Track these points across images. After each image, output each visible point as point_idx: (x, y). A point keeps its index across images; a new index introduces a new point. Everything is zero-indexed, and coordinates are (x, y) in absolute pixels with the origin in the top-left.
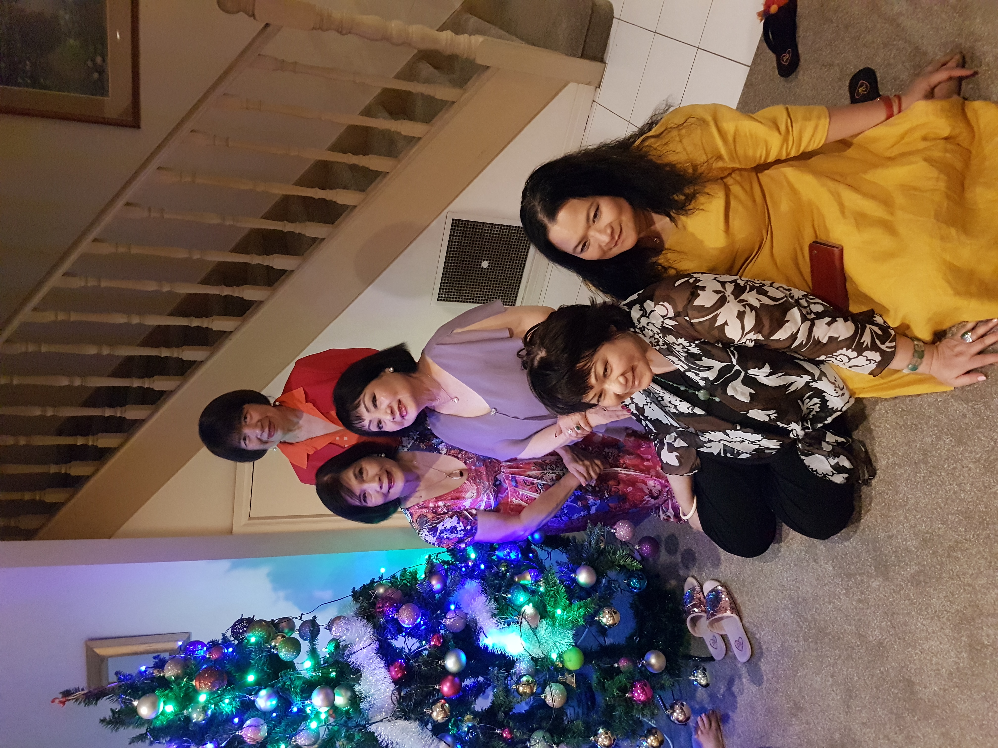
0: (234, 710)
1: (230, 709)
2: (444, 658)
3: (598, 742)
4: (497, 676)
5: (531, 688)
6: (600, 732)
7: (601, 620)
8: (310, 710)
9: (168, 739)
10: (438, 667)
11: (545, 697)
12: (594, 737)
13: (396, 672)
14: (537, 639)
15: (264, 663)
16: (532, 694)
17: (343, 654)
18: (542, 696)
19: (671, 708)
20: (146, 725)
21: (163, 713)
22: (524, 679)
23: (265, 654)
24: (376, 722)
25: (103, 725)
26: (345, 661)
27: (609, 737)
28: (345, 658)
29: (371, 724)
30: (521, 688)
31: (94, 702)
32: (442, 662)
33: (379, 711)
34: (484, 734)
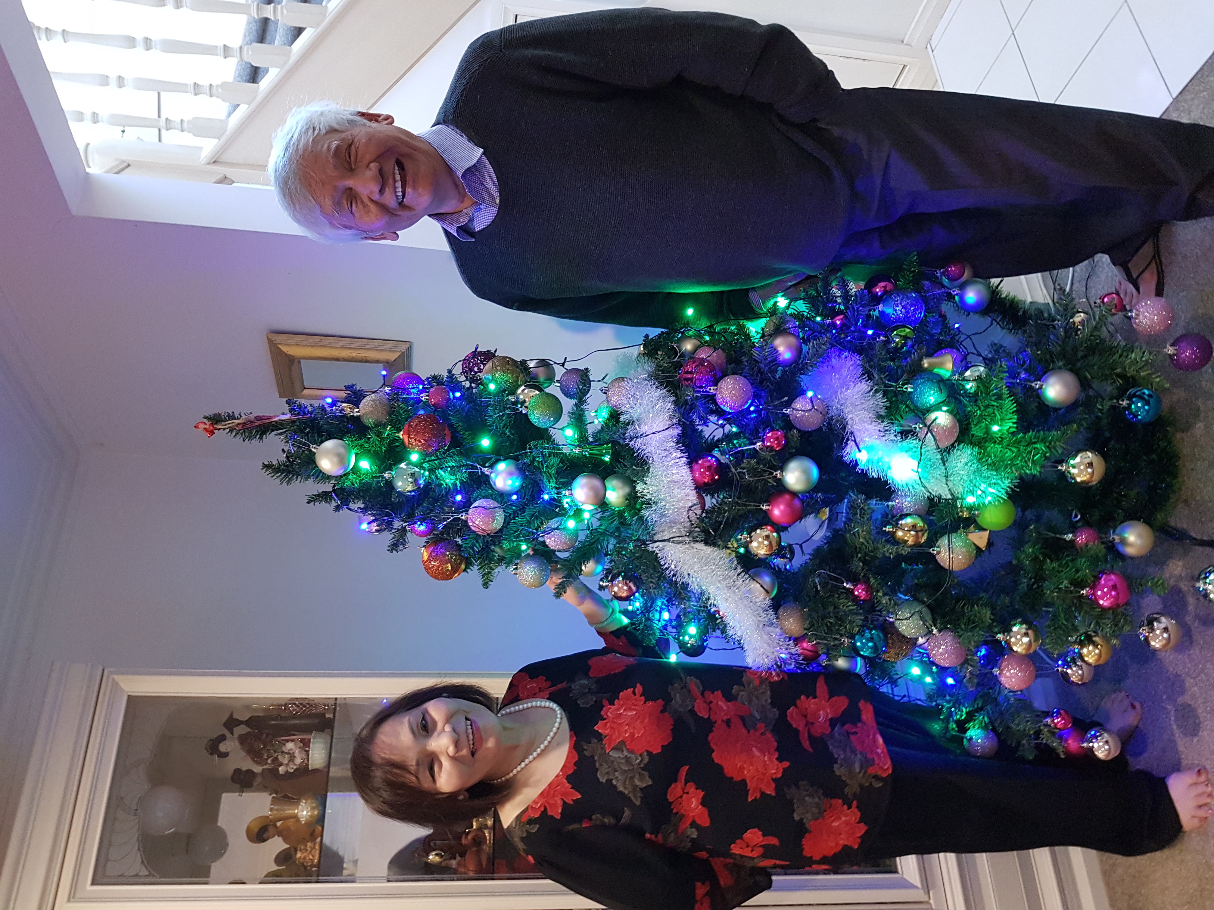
0: (457, 482)
1: (452, 481)
2: (782, 468)
3: (1008, 643)
4: (862, 508)
5: (917, 536)
6: (1015, 629)
7: (1069, 472)
8: (567, 503)
9: (362, 506)
10: (769, 480)
11: (939, 553)
12: (1004, 634)
13: (701, 474)
14: (944, 471)
15: (505, 425)
16: (917, 545)
17: (624, 434)
18: (933, 550)
19: (1148, 625)
20: (333, 481)
21: (355, 470)
22: (909, 520)
23: (508, 412)
24: (664, 541)
25: (268, 472)
26: (628, 444)
27: (1030, 641)
28: (627, 441)
29: (656, 542)
30: (900, 534)
31: (258, 436)
32: (778, 474)
33: (669, 525)
34: (824, 585)
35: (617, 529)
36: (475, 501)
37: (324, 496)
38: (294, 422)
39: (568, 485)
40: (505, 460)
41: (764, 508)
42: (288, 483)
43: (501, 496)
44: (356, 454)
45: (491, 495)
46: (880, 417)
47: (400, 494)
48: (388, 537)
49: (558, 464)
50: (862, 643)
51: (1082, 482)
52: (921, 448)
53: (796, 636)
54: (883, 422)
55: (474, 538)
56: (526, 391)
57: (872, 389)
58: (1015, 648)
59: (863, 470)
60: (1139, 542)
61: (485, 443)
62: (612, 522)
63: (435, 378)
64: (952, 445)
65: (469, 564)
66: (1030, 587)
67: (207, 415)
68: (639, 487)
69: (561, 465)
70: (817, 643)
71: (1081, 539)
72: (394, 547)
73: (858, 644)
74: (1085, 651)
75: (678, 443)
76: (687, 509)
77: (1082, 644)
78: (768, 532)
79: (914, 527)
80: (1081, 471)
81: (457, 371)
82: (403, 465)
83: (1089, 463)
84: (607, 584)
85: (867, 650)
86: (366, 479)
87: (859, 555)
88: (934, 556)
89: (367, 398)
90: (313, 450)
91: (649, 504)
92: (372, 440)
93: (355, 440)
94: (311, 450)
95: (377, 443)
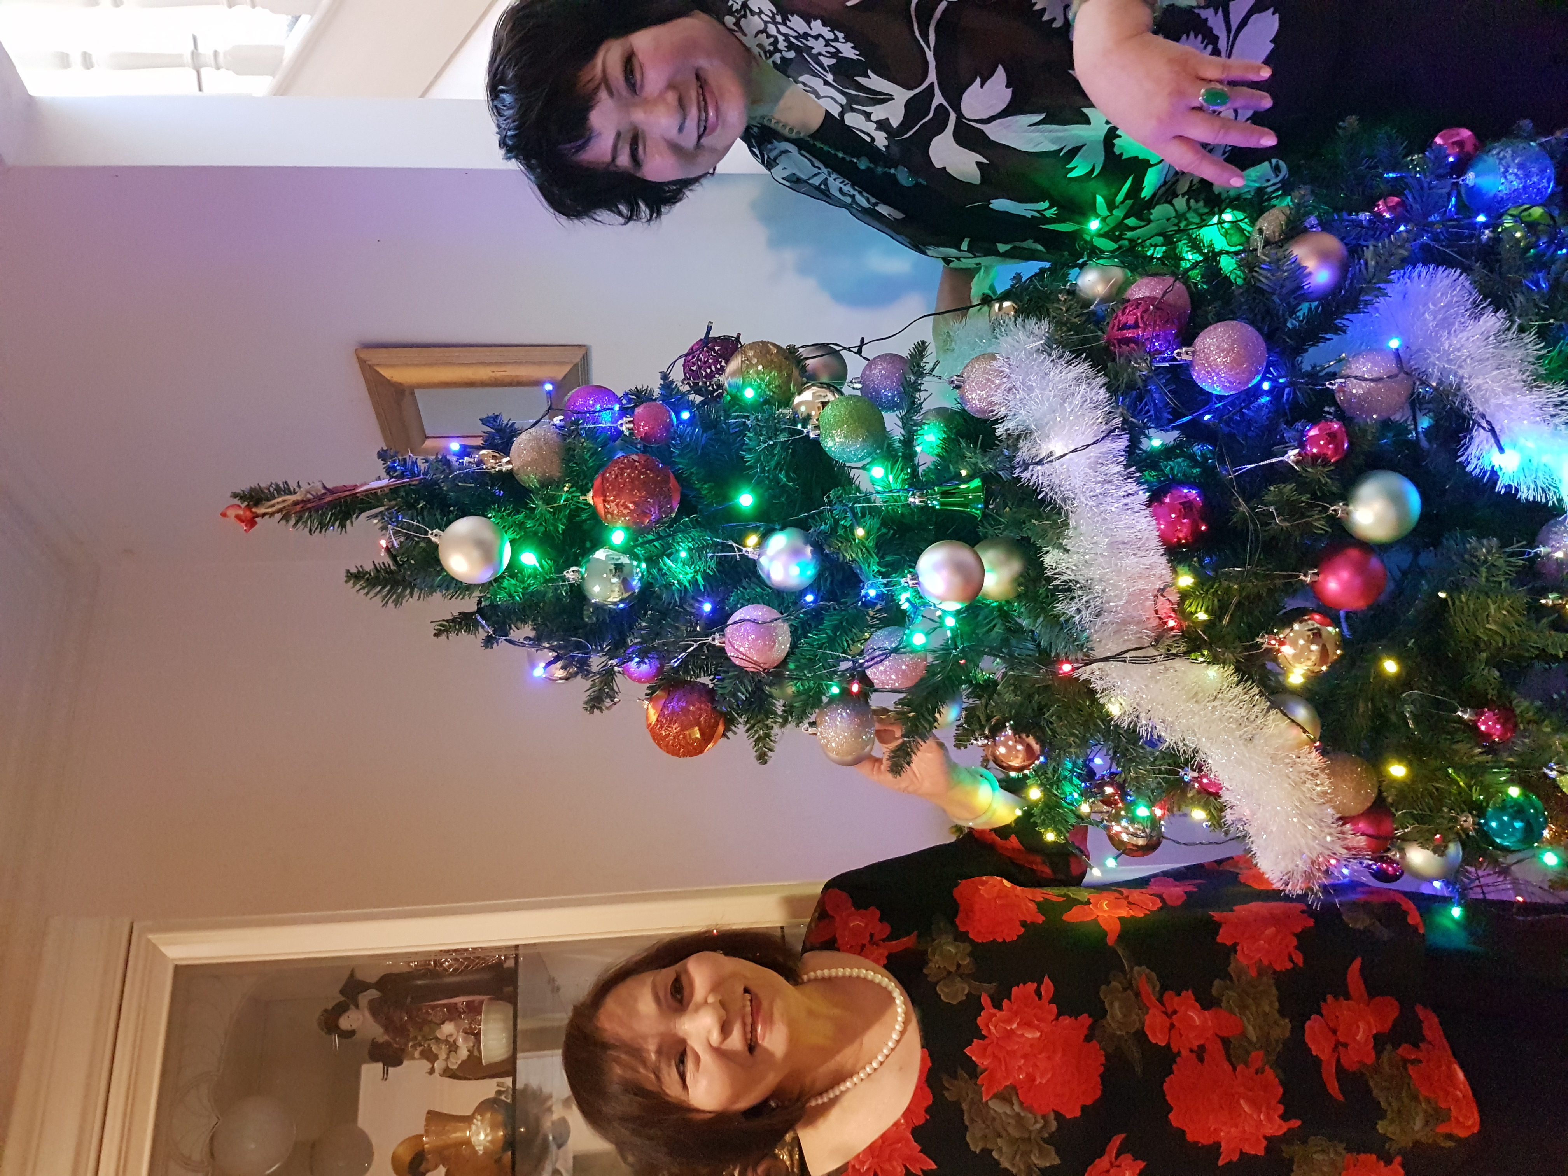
0: (699, 578)
1: (689, 577)
2: (1347, 495)
8: (908, 600)
9: (532, 634)
10: (1319, 524)
13: (1173, 522)
15: (778, 463)
17: (1011, 459)
20: (476, 593)
21: (513, 570)
23: (781, 437)
24: (1106, 659)
25: (358, 587)
26: (1021, 478)
28: (1017, 472)
29: (1095, 662)
31: (337, 523)
32: (1338, 509)
33: (1115, 628)
36: (735, 609)
37: (465, 622)
38: (394, 491)
39: (907, 565)
40: (782, 529)
41: (1308, 579)
42: (397, 603)
43: (784, 599)
44: (512, 542)
45: (764, 597)
46: (1541, 378)
47: (597, 607)
48: (582, 687)
49: (882, 528)
50: (1500, 822)
54: (1553, 386)
55: (738, 678)
59: (1507, 488)
61: (746, 500)
63: (639, 390)
68: (1051, 558)
69: (885, 529)
72: (595, 703)
75: (1125, 466)
76: (1152, 595)
78: (1318, 626)
82: (599, 554)
86: (535, 585)
89: (524, 436)
90: (433, 539)
91: (1070, 590)
92: (537, 511)
93: (509, 515)
94: (430, 539)
95: (548, 516)
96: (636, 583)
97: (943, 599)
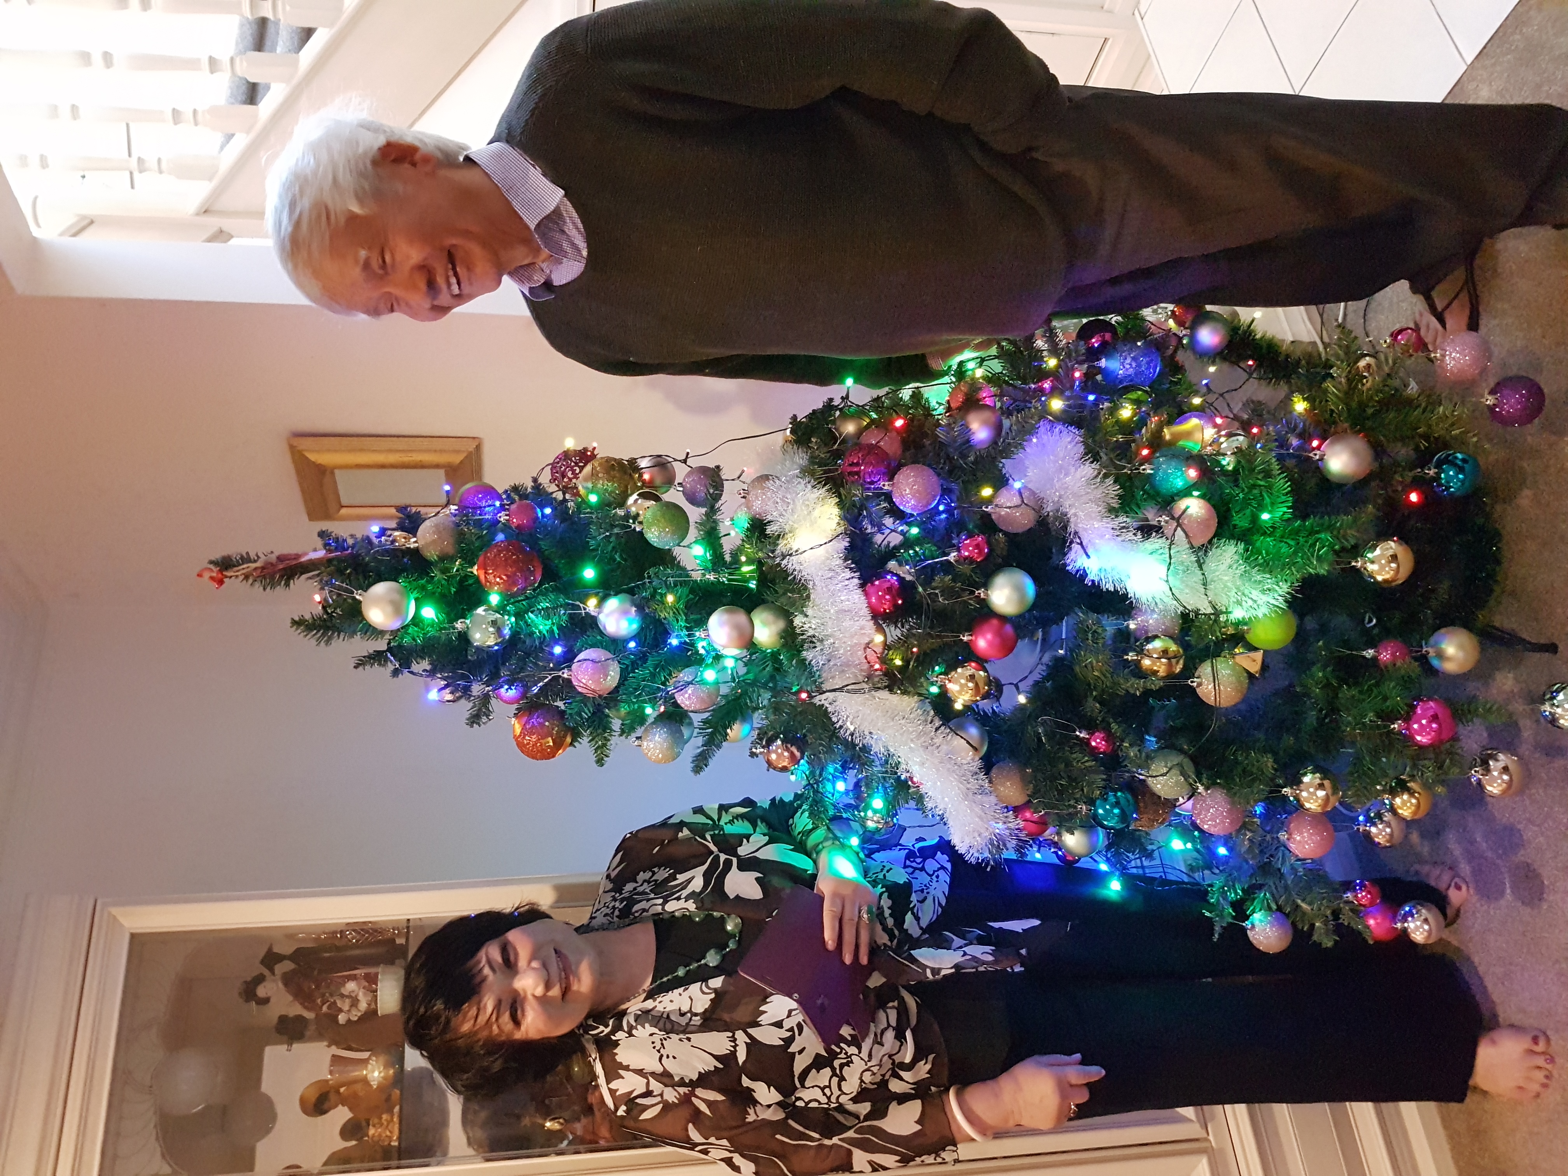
0: (555, 628)
1: (547, 628)
2: (986, 584)
3: (1297, 798)
4: (1095, 632)
5: (1170, 665)
6: (1307, 779)
7: (1365, 569)
8: (703, 647)
9: (428, 668)
10: (971, 602)
11: (1200, 684)
12: (1292, 788)
13: (879, 598)
14: (1202, 577)
15: (613, 548)
16: (1170, 676)
17: (773, 551)
18: (1192, 682)
19: (1481, 766)
20: (387, 636)
21: (416, 621)
22: (1157, 644)
23: (616, 531)
24: (834, 690)
25: (299, 631)
26: (779, 565)
27: (1327, 794)
28: (778, 560)
29: (824, 692)
30: (1146, 662)
31: (283, 583)
32: (981, 593)
33: (840, 669)
34: (1050, 736)
35: (772, 678)
36: (580, 651)
37: (377, 657)
38: (330, 561)
39: (702, 622)
40: (616, 595)
41: (965, 639)
42: (328, 642)
43: (615, 645)
44: (416, 600)
45: (601, 643)
46: (1113, 511)
47: (478, 648)
48: (465, 707)
49: (688, 596)
50: (1105, 810)
51: (1385, 581)
52: (1170, 549)
53: (1017, 804)
54: (1117, 516)
55: (582, 701)
56: (639, 501)
57: (1099, 473)
58: (1307, 805)
59: (1093, 581)
60: (1461, 655)
61: (589, 573)
62: (764, 669)
63: (515, 489)
64: (1210, 542)
65: (576, 735)
66: (1321, 721)
67: (213, 559)
68: (798, 621)
69: (691, 596)
70: (1046, 813)
71: (1385, 656)
72: (475, 719)
73: (1101, 811)
74: (1398, 801)
75: (846, 560)
76: (863, 646)
77: (1393, 793)
78: (973, 671)
79: (1165, 652)
80: (1382, 568)
81: (545, 479)
82: (480, 611)
83: (1391, 556)
84: (762, 750)
85: (1113, 818)
86: (432, 632)
87: (1094, 693)
88: (1193, 690)
89: (427, 523)
90: (358, 597)
91: (812, 642)
92: (436, 579)
93: (414, 580)
94: (354, 598)
95: (444, 582)
96: (507, 631)
97: (724, 647)
